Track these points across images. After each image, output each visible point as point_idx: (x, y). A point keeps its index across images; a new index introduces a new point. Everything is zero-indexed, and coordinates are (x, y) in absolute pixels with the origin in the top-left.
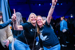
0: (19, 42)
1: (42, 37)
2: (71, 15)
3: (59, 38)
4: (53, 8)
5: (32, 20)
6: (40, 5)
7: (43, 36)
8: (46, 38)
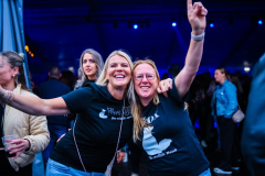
0: (54, 166)
1: (153, 144)
2: (246, 63)
3: (204, 144)
4: (198, 40)
5: (112, 75)
6: (136, 27)
7: (154, 140)
8: (168, 149)
